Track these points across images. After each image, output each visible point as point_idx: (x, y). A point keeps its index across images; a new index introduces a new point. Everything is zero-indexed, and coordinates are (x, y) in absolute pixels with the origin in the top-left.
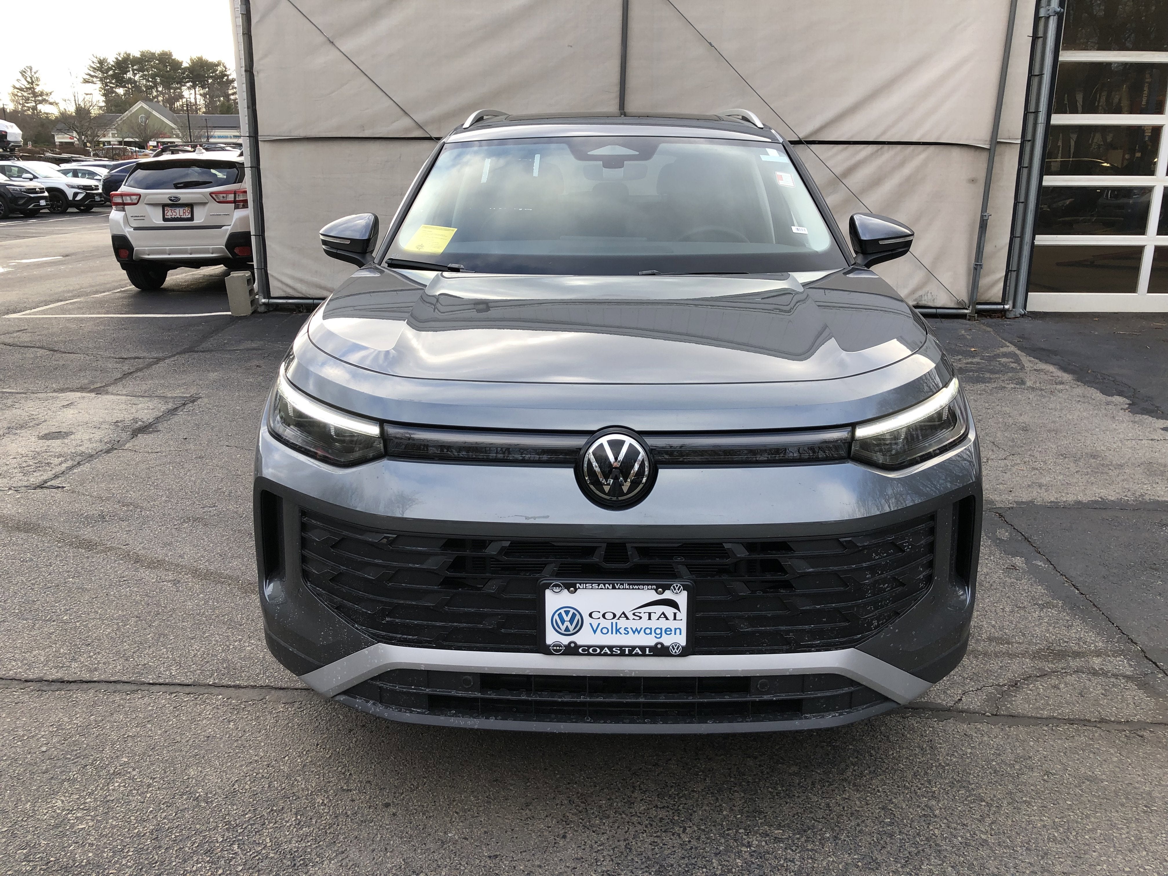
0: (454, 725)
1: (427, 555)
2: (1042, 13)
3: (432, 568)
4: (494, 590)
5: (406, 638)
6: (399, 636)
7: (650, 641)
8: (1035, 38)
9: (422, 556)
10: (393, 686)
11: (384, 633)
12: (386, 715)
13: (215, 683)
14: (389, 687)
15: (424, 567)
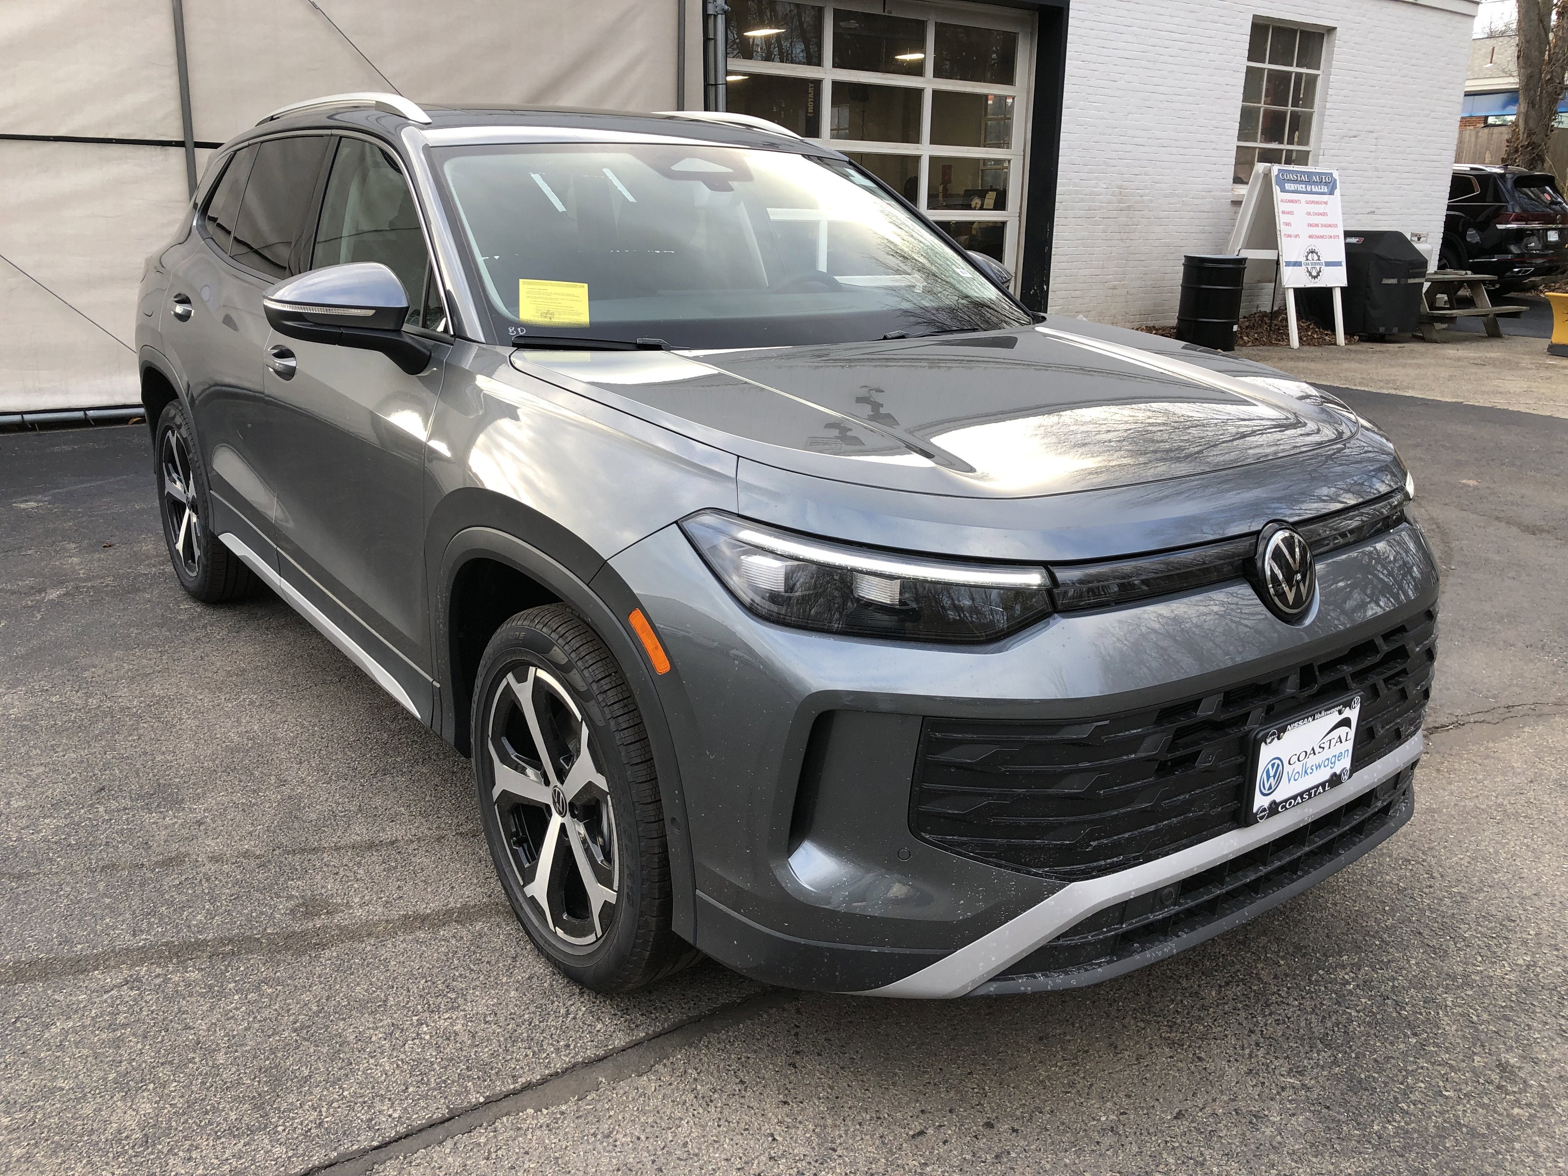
0: (1153, 960)
1: (1140, 738)
2: (711, 11)
3: (1150, 754)
4: (1210, 762)
5: (1113, 862)
6: (1103, 863)
7: (1324, 775)
8: (706, 40)
9: (1134, 743)
10: (1082, 938)
11: (1083, 867)
12: (1074, 982)
13: (488, 1097)
14: (1079, 942)
15: (1141, 754)
